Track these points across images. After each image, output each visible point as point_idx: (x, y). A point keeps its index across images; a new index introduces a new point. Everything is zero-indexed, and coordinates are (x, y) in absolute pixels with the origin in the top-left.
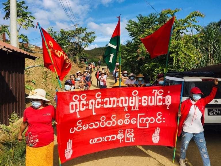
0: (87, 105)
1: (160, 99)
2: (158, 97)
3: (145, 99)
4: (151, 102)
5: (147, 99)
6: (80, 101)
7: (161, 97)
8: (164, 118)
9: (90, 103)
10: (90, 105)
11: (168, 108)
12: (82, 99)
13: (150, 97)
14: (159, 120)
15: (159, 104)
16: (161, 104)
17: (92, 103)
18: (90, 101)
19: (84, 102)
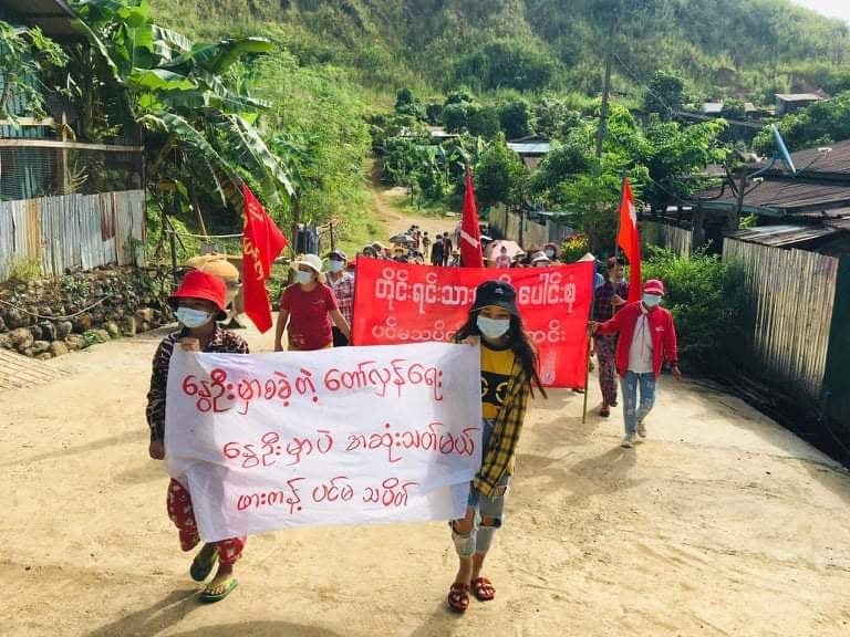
0: (410, 292)
1: (554, 291)
2: (551, 288)
3: (524, 292)
4: (537, 298)
5: (529, 292)
6: (396, 281)
7: (557, 288)
8: (563, 333)
9: (415, 289)
10: (415, 293)
11: (570, 310)
12: (399, 278)
13: (534, 289)
14: (553, 336)
15: (551, 301)
16: (556, 300)
17: (418, 290)
18: (416, 286)
19: (402, 283)
